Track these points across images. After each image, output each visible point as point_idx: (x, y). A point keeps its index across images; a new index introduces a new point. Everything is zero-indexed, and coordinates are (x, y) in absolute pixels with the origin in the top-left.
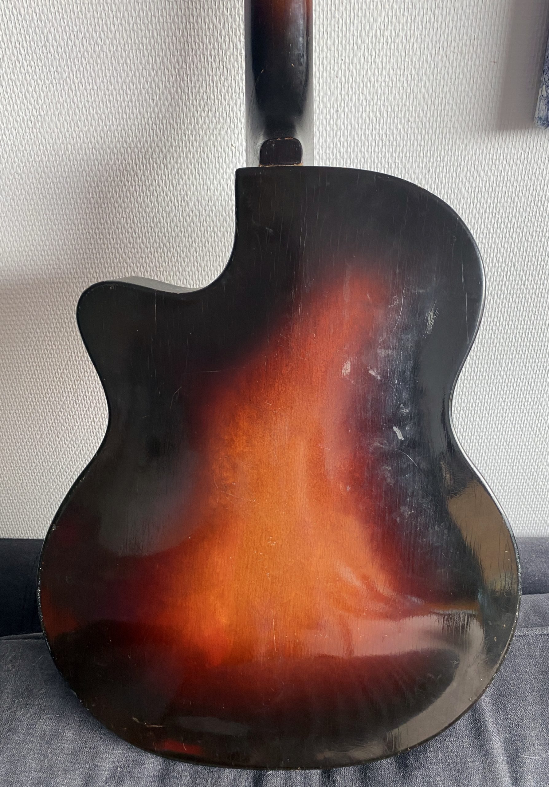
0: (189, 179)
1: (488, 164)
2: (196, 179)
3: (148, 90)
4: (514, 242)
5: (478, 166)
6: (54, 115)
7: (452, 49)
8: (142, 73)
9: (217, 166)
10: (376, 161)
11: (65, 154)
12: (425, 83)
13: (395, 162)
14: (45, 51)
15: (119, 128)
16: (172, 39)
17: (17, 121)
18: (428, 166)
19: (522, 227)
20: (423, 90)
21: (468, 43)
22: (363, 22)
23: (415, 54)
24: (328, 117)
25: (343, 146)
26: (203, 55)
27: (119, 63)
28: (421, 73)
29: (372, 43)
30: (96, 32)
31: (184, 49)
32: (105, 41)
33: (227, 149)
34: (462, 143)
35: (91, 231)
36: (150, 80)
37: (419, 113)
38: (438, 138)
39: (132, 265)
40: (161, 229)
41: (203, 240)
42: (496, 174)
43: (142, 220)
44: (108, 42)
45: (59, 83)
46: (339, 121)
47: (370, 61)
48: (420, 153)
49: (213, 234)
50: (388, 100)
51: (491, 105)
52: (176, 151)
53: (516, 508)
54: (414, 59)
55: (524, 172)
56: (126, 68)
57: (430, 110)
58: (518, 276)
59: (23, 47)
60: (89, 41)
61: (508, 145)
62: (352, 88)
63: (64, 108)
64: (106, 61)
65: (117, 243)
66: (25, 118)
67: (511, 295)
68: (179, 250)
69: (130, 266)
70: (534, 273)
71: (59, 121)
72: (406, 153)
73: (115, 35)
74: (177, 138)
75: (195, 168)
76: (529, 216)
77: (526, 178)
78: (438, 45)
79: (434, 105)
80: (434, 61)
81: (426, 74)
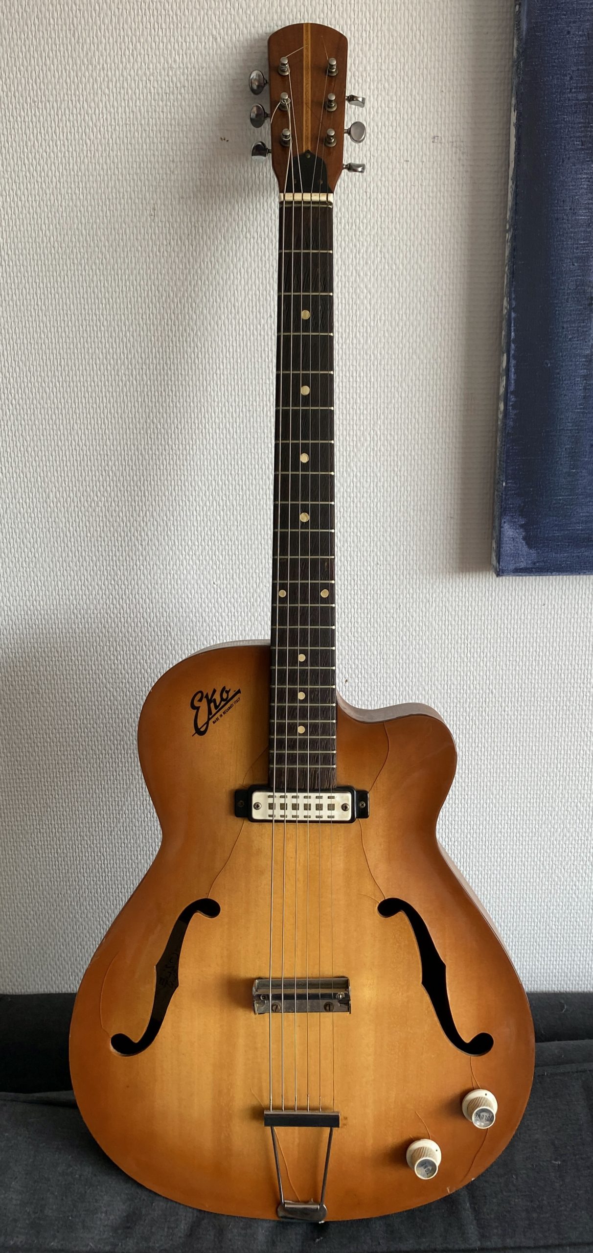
0: (173, 612)
1: (455, 601)
4: (490, 671)
5: (446, 602)
6: (48, 557)
7: (412, 507)
9: (199, 601)
10: (349, 597)
11: (55, 590)
12: (390, 534)
15: (108, 568)
16: (162, 498)
17: (12, 562)
18: (399, 602)
20: (388, 538)
21: (426, 502)
26: (189, 510)
27: (112, 516)
28: (385, 525)
30: (93, 492)
31: (172, 505)
32: (100, 499)
33: (209, 586)
34: (429, 583)
37: (386, 558)
38: (406, 578)
39: (112, 689)
40: (143, 656)
42: (464, 609)
43: (125, 649)
45: (56, 531)
50: (357, 547)
51: (452, 551)
52: (161, 588)
57: (396, 555)
59: (26, 503)
64: (101, 514)
65: (98, 669)
66: (20, 559)
69: (110, 691)
73: (110, 494)
74: (162, 577)
75: (178, 602)
77: (493, 613)
78: (399, 504)
79: (400, 551)
80: (396, 516)
81: (390, 526)
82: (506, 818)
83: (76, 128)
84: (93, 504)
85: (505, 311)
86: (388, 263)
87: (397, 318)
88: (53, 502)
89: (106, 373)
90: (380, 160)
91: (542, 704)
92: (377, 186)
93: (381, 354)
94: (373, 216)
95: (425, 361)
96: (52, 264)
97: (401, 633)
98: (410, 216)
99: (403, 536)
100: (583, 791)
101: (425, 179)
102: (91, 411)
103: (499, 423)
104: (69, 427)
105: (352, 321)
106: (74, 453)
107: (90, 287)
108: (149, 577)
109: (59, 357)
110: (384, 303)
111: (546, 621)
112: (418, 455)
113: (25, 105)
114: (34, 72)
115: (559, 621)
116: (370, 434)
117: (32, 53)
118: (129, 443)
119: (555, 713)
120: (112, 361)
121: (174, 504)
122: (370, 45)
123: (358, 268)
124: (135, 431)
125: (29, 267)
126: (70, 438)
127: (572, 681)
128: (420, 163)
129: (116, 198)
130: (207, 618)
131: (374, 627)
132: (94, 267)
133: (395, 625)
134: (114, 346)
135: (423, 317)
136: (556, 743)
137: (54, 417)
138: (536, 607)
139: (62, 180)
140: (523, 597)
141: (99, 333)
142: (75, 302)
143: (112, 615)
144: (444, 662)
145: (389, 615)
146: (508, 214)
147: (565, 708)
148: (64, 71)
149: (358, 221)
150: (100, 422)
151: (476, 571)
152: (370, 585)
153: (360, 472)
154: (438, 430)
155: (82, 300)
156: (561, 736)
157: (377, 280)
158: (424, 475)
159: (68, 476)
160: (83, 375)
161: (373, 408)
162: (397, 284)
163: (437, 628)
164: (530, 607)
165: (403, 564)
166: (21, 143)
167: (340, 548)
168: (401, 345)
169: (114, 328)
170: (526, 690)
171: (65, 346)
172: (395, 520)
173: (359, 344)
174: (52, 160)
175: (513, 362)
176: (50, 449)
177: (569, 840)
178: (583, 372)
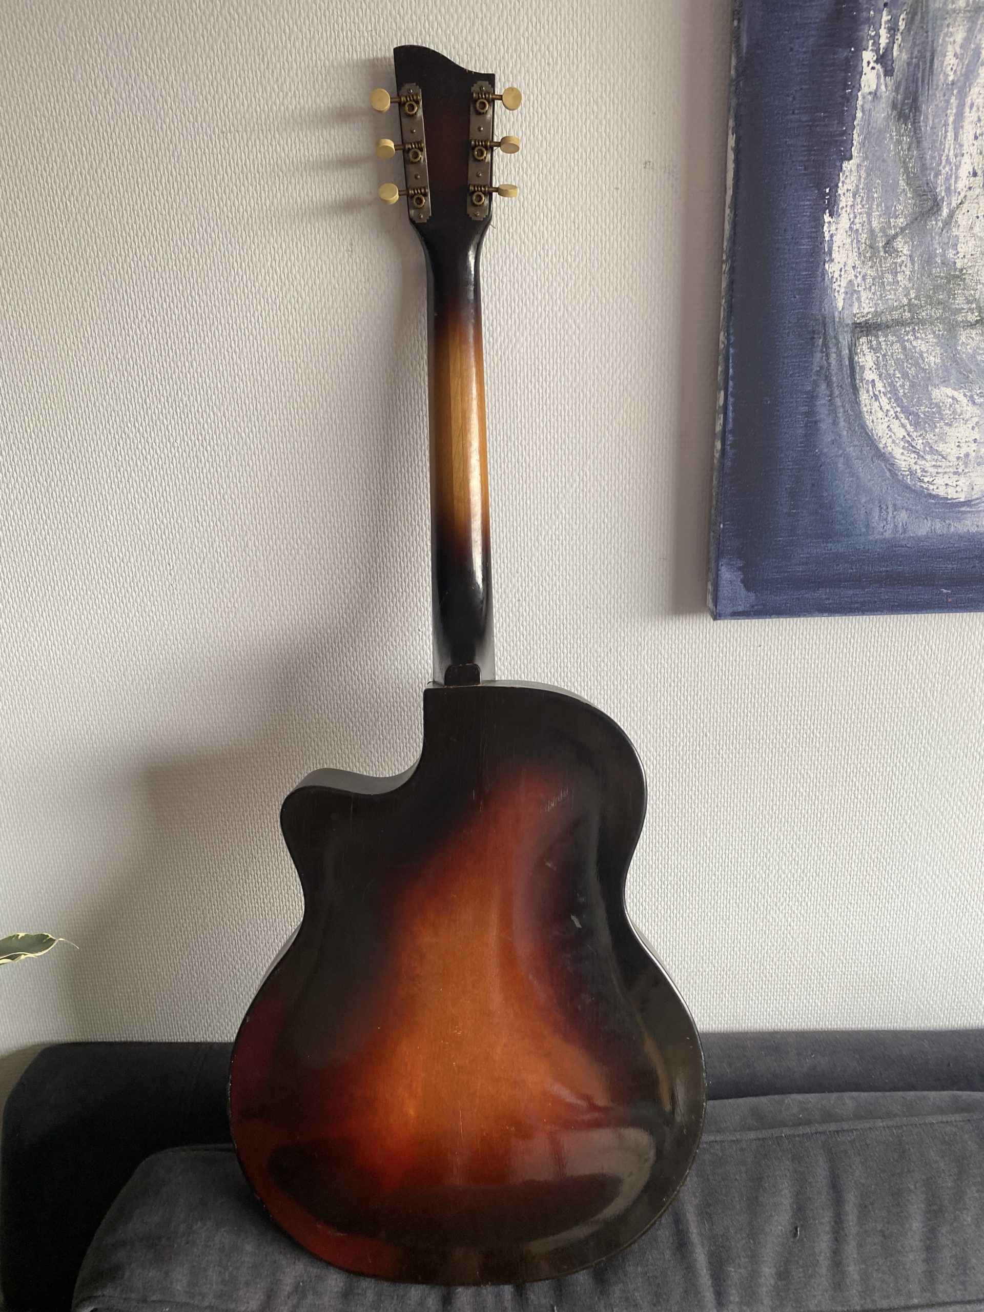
0: (377, 660)
1: (668, 643)
2: (383, 660)
4: (703, 713)
6: (248, 606)
7: (623, 548)
9: (405, 648)
10: (558, 641)
11: (256, 640)
12: (601, 576)
17: (211, 612)
20: (599, 581)
21: (637, 543)
22: (540, 529)
23: (589, 553)
24: (511, 605)
25: (526, 630)
26: (393, 556)
29: (548, 545)
31: (375, 552)
32: (301, 546)
33: (414, 634)
34: (641, 626)
35: (276, 709)
38: (617, 621)
39: (316, 739)
41: (390, 714)
42: (677, 651)
43: (329, 698)
45: (255, 580)
46: (521, 608)
47: (547, 559)
49: (399, 709)
50: (566, 590)
51: (664, 593)
52: (365, 636)
54: (588, 557)
57: (607, 598)
59: (224, 552)
61: (684, 625)
62: (532, 581)
64: (301, 562)
65: (302, 719)
66: (220, 610)
68: (364, 724)
69: (314, 741)
71: (253, 611)
73: (311, 541)
74: (366, 624)
75: (382, 650)
77: (707, 655)
78: (610, 546)
79: (610, 593)
80: (607, 558)
82: (721, 861)
83: (267, 160)
84: (293, 552)
85: (721, 346)
86: (598, 297)
87: (607, 353)
88: (252, 551)
89: (304, 417)
90: (588, 189)
91: (757, 747)
92: (586, 215)
93: (590, 392)
94: (582, 248)
95: (637, 399)
96: (245, 304)
97: (612, 677)
98: (621, 247)
99: (614, 578)
100: (798, 833)
101: (636, 207)
102: (290, 456)
103: (715, 461)
104: (266, 474)
105: (560, 358)
106: (273, 500)
107: (285, 327)
108: (352, 625)
109: (254, 401)
110: (594, 339)
111: (762, 663)
112: (629, 495)
113: (213, 137)
114: (221, 101)
115: (775, 662)
116: (579, 475)
117: (219, 80)
118: (329, 488)
119: (770, 755)
120: (310, 404)
121: (377, 550)
122: (578, 66)
123: (566, 303)
124: (335, 477)
125: (221, 308)
126: (268, 485)
127: (789, 722)
128: (631, 191)
129: (311, 234)
130: (412, 666)
131: (584, 671)
132: (289, 307)
133: (606, 669)
134: (312, 388)
135: (635, 353)
136: (772, 786)
137: (251, 463)
138: (752, 648)
139: (254, 216)
140: (739, 639)
141: (296, 376)
142: (270, 343)
143: (315, 664)
144: (657, 705)
145: (599, 660)
146: (725, 244)
147: (781, 749)
148: (253, 99)
149: (565, 252)
150: (298, 468)
151: (690, 613)
152: (580, 628)
153: (569, 514)
154: (651, 469)
155: (277, 341)
156: (777, 778)
157: (586, 314)
158: (636, 515)
159: (266, 523)
160: (280, 419)
161: (583, 448)
162: (607, 319)
164: (745, 649)
165: (614, 607)
166: (210, 177)
167: (549, 592)
168: (611, 382)
169: (312, 370)
170: (742, 733)
171: (260, 390)
172: (606, 563)
173: (568, 381)
174: (243, 194)
175: (731, 400)
176: (248, 496)
177: (784, 880)
178: (804, 409)
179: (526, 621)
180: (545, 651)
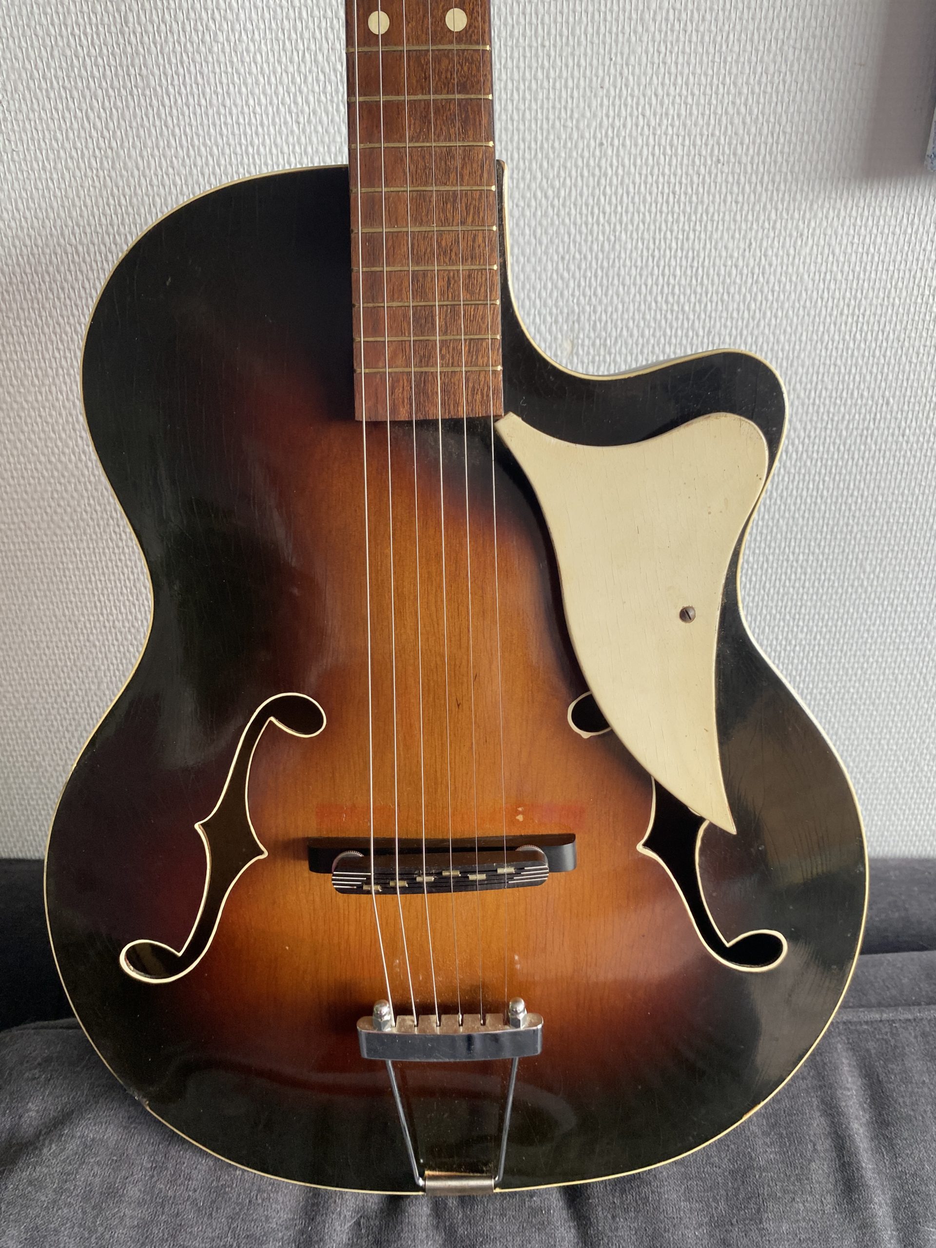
1: (848, 234)
3: (289, 107)
4: (889, 365)
5: (831, 237)
6: (134, 148)
7: (792, 42)
8: (281, 78)
10: (664, 227)
12: (747, 99)
13: (694, 230)
14: (121, 41)
16: (332, 22)
17: (72, 158)
18: (749, 237)
19: (902, 339)
20: (743, 110)
21: (818, 33)
23: (731, 51)
24: (586, 154)
25: (610, 203)
27: (243, 62)
28: (739, 82)
29: (660, 31)
30: (206, 10)
32: (221, 25)
36: (293, 90)
37: (736, 149)
38: (766, 190)
42: (860, 250)
44: (225, 26)
45: (144, 95)
46: (604, 161)
47: (656, 61)
48: (736, 214)
50: (685, 125)
53: (883, 810)
54: (729, 59)
55: (906, 248)
56: (254, 70)
57: (754, 143)
58: (893, 421)
60: (196, 25)
61: (881, 202)
62: (626, 105)
63: (149, 136)
64: (222, 59)
66: (86, 152)
67: (882, 452)
70: (920, 415)
71: (142, 157)
72: (713, 214)
76: (913, 320)
77: (910, 258)
78: (769, 37)
79: (761, 134)
80: (762, 61)
81: (747, 83)
97: (748, 296)
99: (770, 103)
131: (702, 284)
133: (738, 281)
144: (815, 349)
145: (729, 263)
151: (891, 178)
152: (702, 202)
163: (810, 286)
165: (764, 163)
167: (654, 128)
172: (759, 71)
179: (611, 185)
180: (640, 244)
